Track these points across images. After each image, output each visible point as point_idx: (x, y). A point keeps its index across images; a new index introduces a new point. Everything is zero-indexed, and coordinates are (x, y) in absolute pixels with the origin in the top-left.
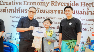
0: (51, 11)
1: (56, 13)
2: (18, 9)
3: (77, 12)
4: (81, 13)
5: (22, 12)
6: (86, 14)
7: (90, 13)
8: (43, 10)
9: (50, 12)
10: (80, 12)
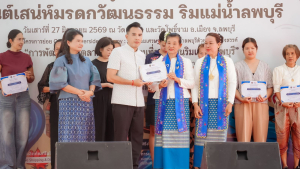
0: (136, 12)
1: (149, 17)
2: (47, 9)
3: (205, 13)
4: (214, 16)
5: (57, 17)
6: (225, 17)
7: (234, 13)
8: (115, 11)
9: (134, 14)
10: (210, 13)
